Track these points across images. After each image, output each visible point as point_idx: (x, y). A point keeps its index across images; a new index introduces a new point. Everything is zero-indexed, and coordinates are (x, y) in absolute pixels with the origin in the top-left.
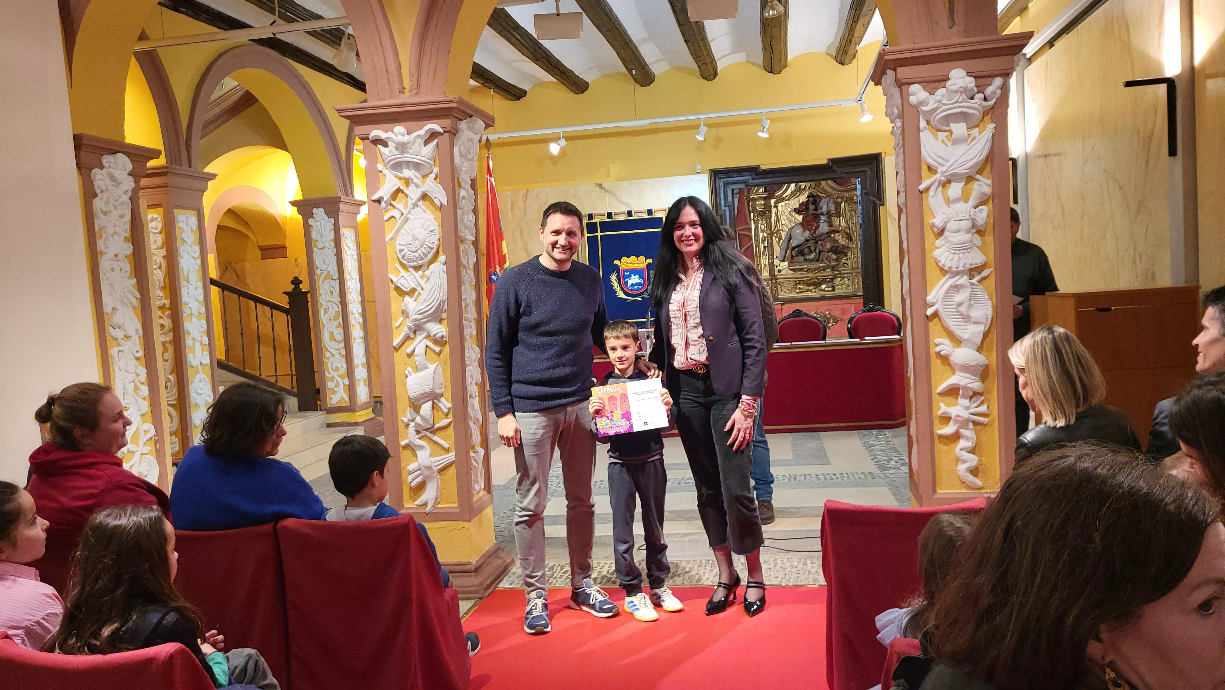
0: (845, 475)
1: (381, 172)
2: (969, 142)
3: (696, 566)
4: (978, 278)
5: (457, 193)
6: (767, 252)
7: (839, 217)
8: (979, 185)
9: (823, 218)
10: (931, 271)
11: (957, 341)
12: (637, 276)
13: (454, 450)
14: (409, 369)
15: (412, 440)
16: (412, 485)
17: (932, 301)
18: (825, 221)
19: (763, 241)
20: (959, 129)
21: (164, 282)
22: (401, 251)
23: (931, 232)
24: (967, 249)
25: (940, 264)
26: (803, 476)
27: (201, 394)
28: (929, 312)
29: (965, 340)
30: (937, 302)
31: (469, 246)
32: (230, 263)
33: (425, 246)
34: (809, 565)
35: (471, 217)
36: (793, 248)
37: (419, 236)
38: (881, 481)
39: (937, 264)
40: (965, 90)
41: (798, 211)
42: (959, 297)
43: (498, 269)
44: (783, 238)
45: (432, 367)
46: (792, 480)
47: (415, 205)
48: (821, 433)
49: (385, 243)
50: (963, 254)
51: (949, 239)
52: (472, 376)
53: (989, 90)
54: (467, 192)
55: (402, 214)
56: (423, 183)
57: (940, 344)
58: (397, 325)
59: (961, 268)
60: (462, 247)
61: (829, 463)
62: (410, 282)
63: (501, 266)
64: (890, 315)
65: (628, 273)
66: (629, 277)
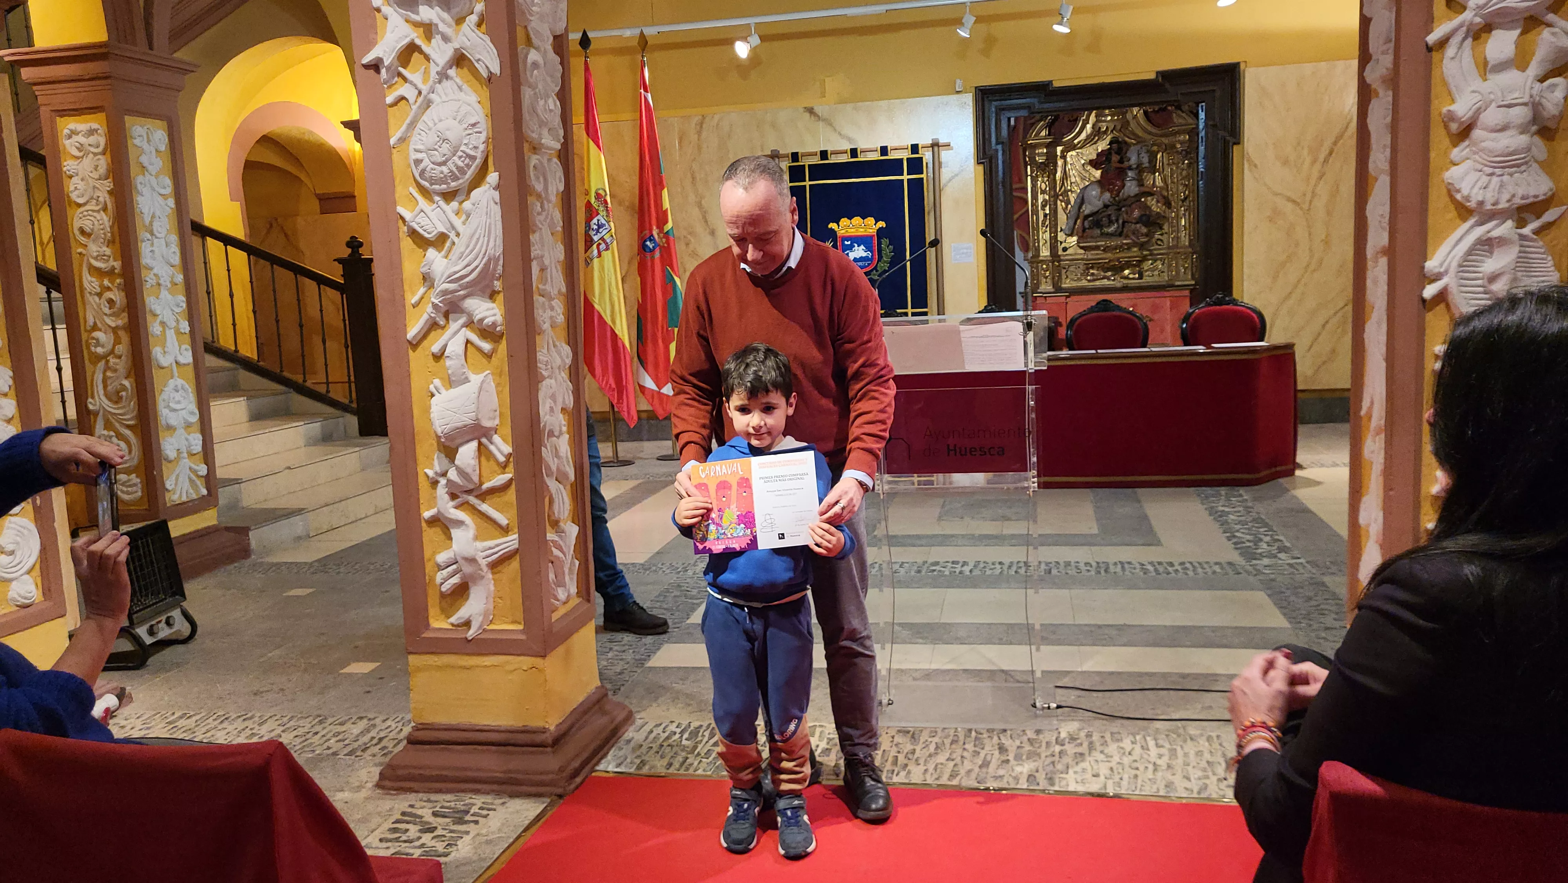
0: (1188, 565)
1: (378, 10)
3: (947, 742)
4: (1534, 225)
5: (521, 56)
6: (1047, 223)
7: (1154, 174)
8: (1553, 34)
9: (1130, 174)
10: (1438, 209)
12: (862, 247)
13: (516, 530)
14: (437, 382)
15: (442, 511)
16: (444, 588)
17: (1436, 270)
18: (1134, 179)
19: (1043, 207)
21: (112, 233)
22: (418, 162)
23: (1443, 132)
24: (1518, 166)
25: (1458, 197)
26: (1119, 566)
27: (175, 410)
28: (1429, 291)
30: (1446, 272)
31: (549, 160)
32: (276, 219)
33: (460, 153)
34: (1154, 751)
35: (554, 104)
36: (1086, 217)
37: (449, 135)
38: (1251, 579)
39: (1452, 196)
41: (1094, 164)
42: (1493, 264)
43: (655, 233)
44: (1072, 203)
45: (476, 379)
46: (1102, 572)
47: (443, 76)
48: (1139, 490)
49: (391, 148)
50: (1511, 175)
51: (1483, 144)
52: (553, 397)
54: (544, 55)
55: (420, 93)
56: (457, 32)
58: (413, 301)
59: (1503, 205)
60: (533, 160)
61: (1158, 543)
62: (436, 221)
63: (660, 228)
64: (1249, 311)
65: (849, 243)
66: (851, 248)
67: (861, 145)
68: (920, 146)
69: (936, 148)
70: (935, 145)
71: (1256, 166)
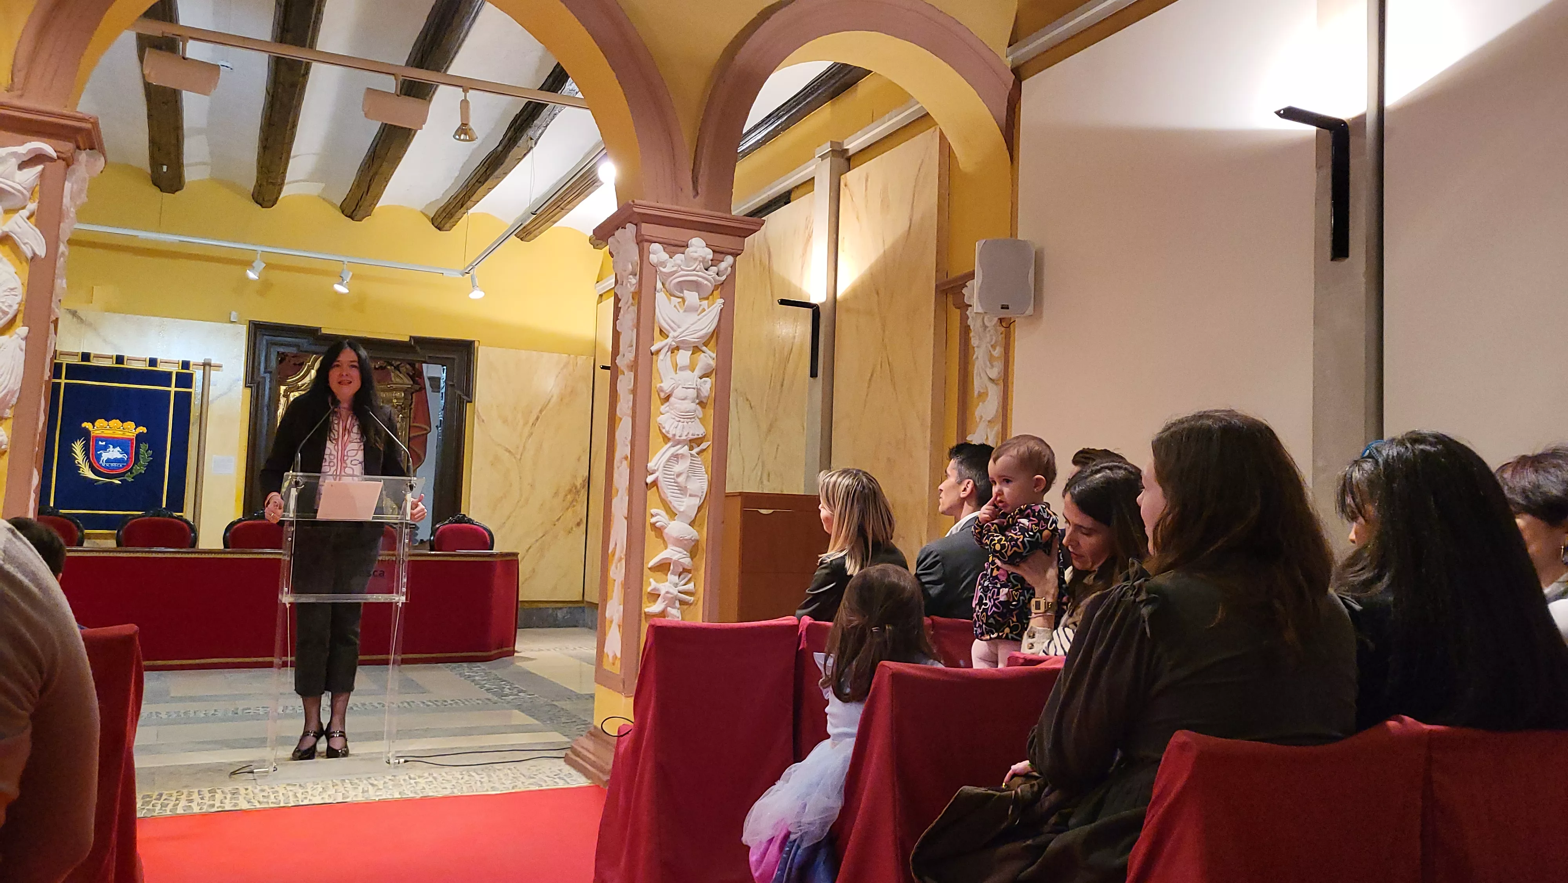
0: (457, 701)
2: (699, 311)
4: (697, 450)
8: (705, 357)
10: (655, 437)
11: (672, 514)
12: (118, 448)
17: (653, 469)
20: (692, 297)
23: (658, 396)
24: (690, 418)
25: (664, 431)
28: (650, 479)
29: (680, 512)
30: (658, 469)
34: (477, 777)
38: (506, 705)
39: (660, 430)
40: (704, 260)
42: (681, 467)
50: (688, 423)
51: (676, 406)
53: (723, 265)
57: (657, 514)
59: (684, 438)
61: (429, 692)
64: (481, 529)
65: (104, 443)
66: (105, 448)
67: (126, 354)
68: (191, 364)
69: (207, 368)
70: (206, 365)
71: (483, 421)
